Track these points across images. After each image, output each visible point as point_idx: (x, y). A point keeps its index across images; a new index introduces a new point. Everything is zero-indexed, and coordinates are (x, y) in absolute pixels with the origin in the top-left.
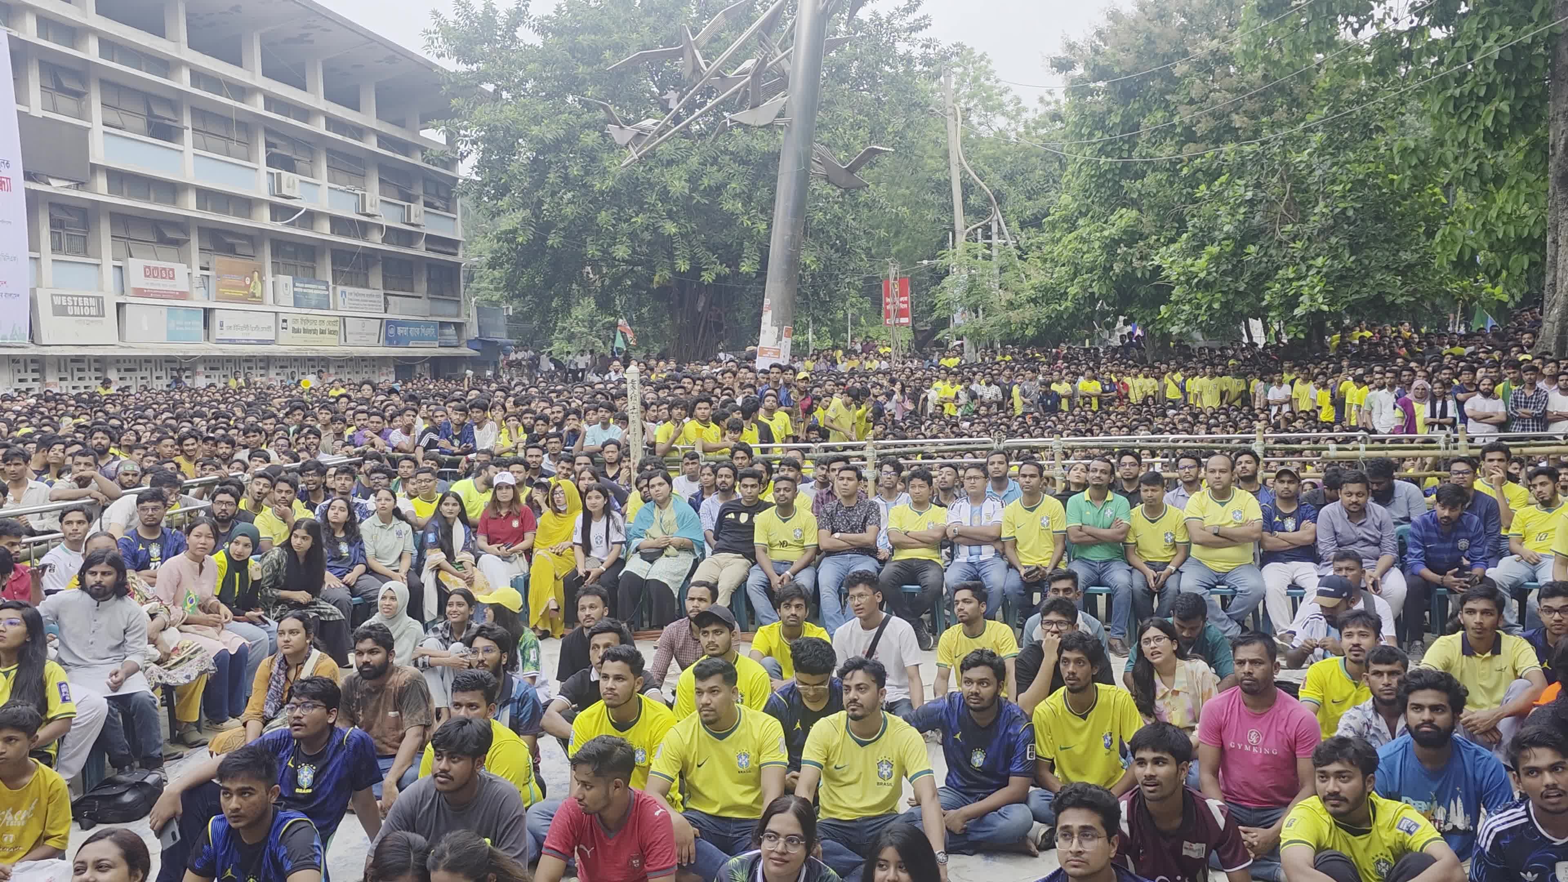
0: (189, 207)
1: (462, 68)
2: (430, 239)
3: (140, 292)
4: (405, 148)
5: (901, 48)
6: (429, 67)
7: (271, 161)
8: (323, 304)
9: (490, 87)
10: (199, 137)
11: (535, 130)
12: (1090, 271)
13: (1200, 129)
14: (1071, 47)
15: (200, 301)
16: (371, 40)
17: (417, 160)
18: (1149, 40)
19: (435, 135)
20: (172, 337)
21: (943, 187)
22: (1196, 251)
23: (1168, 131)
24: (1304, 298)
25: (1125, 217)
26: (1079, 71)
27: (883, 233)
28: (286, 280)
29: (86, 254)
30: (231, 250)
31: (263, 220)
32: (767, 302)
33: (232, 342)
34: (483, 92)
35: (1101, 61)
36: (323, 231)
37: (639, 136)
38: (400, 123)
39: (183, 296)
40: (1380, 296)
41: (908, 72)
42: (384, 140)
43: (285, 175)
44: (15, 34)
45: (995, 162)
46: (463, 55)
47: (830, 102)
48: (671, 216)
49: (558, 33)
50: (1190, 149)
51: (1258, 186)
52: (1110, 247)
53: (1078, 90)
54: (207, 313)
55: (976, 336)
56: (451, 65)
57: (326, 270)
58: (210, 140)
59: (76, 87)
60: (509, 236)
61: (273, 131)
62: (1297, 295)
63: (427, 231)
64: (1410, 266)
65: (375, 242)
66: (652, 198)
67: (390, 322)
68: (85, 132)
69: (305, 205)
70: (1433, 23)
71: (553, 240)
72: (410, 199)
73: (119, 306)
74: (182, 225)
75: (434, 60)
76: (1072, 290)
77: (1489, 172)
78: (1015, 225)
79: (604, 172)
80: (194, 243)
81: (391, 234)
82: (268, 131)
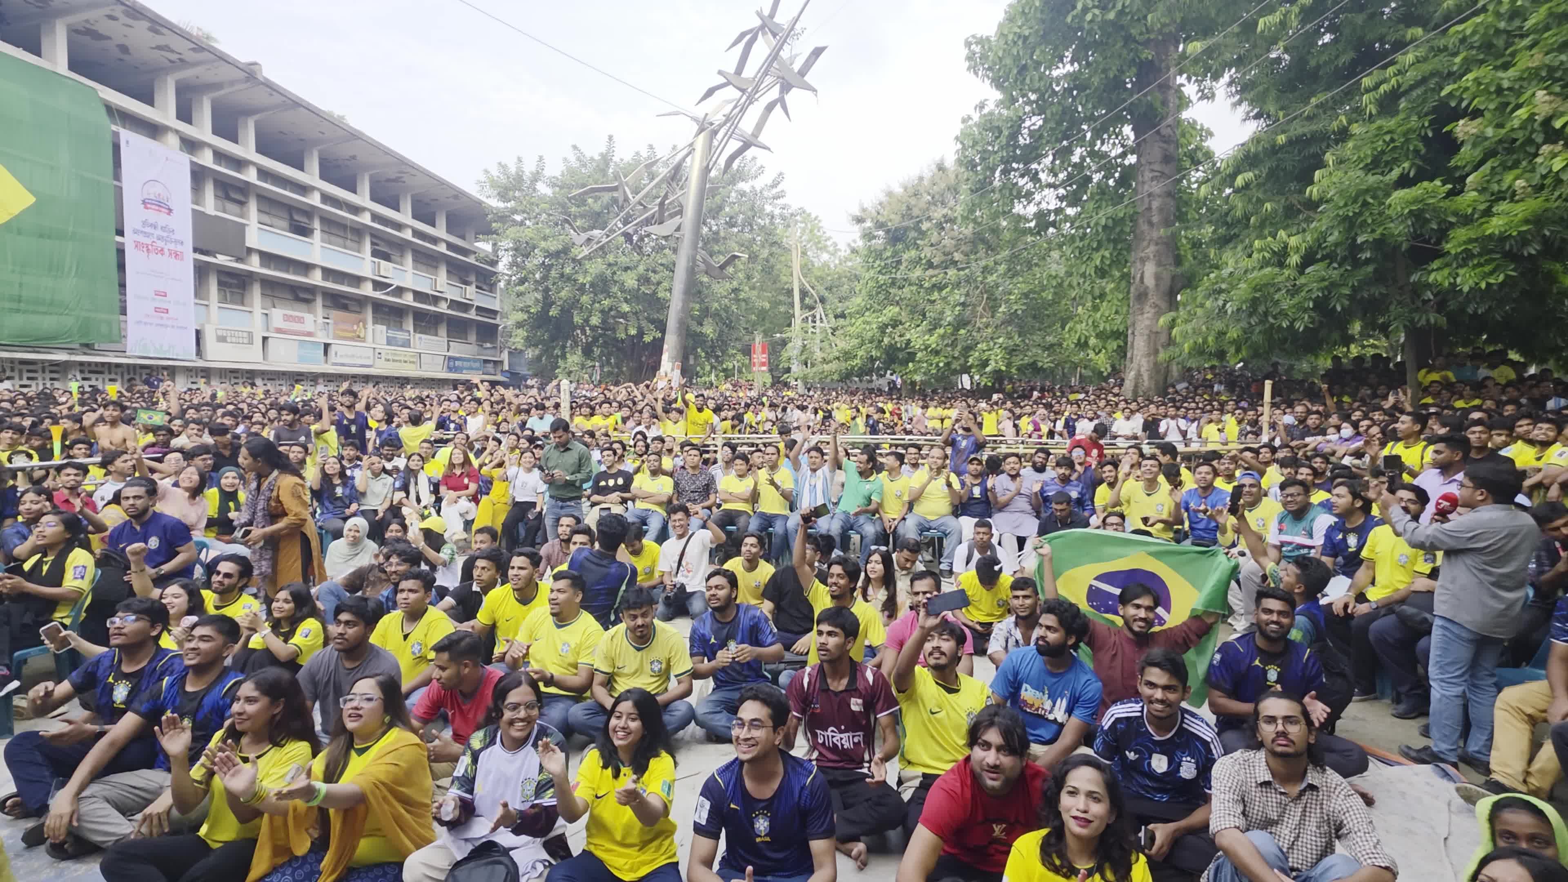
0: (316, 279)
1: (501, 205)
2: (479, 308)
3: (279, 331)
4: (465, 252)
5: (768, 208)
6: (480, 203)
7: (375, 254)
8: (407, 344)
9: (518, 218)
10: (326, 236)
11: (543, 244)
12: (871, 342)
13: (936, 261)
14: (864, 210)
15: (322, 338)
16: (441, 183)
17: (471, 260)
18: (909, 208)
19: (485, 246)
20: (302, 360)
21: (790, 293)
22: (931, 331)
23: (917, 261)
24: (992, 363)
25: (891, 311)
26: (868, 224)
27: (753, 317)
28: (381, 328)
29: (243, 304)
30: (345, 308)
31: (367, 290)
32: (665, 347)
33: (343, 365)
34: (514, 221)
35: (881, 219)
36: (408, 300)
37: (589, 240)
38: (463, 237)
39: (310, 334)
40: (1035, 363)
41: (772, 223)
42: (450, 246)
43: (383, 262)
44: (195, 159)
45: (820, 279)
46: (503, 196)
47: (725, 238)
48: (626, 301)
49: (561, 188)
50: (930, 272)
51: (967, 295)
52: (883, 328)
53: (868, 236)
54: (327, 346)
55: (805, 379)
56: (494, 203)
57: (409, 324)
58: (333, 238)
59: (242, 199)
60: (525, 310)
61: (376, 236)
62: (987, 360)
63: (476, 304)
64: (1052, 345)
65: (443, 308)
66: (615, 289)
67: (450, 358)
68: (243, 226)
69: (396, 283)
70: (1068, 205)
71: (553, 312)
72: (467, 283)
73: (265, 339)
74: (312, 290)
75: (484, 199)
76: (861, 353)
77: (1097, 292)
78: (831, 316)
79: (586, 272)
80: (319, 301)
81: (454, 304)
82: (373, 236)
